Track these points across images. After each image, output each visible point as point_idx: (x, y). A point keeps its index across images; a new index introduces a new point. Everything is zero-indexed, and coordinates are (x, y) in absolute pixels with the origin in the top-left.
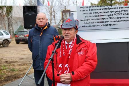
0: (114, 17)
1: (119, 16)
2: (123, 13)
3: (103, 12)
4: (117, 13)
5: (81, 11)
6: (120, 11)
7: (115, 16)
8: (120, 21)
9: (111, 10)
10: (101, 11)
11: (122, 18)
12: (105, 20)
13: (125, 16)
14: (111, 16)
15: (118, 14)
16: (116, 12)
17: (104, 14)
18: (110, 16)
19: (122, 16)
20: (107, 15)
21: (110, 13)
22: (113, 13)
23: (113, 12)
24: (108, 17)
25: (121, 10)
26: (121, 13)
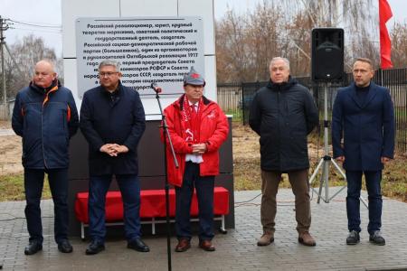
0: (149, 74)
1: (160, 71)
2: (167, 65)
3: (130, 63)
4: (156, 65)
5: (84, 58)
6: (161, 63)
7: (152, 72)
8: (162, 81)
9: (145, 60)
10: (126, 60)
11: (165, 75)
12: (133, 78)
13: (171, 71)
14: (146, 71)
15: (158, 68)
16: (153, 63)
17: (132, 66)
18: (143, 71)
19: (166, 71)
20: (137, 69)
21: (142, 66)
22: (148, 66)
23: (149, 63)
24: (138, 72)
25: (162, 59)
26: (163, 65)
